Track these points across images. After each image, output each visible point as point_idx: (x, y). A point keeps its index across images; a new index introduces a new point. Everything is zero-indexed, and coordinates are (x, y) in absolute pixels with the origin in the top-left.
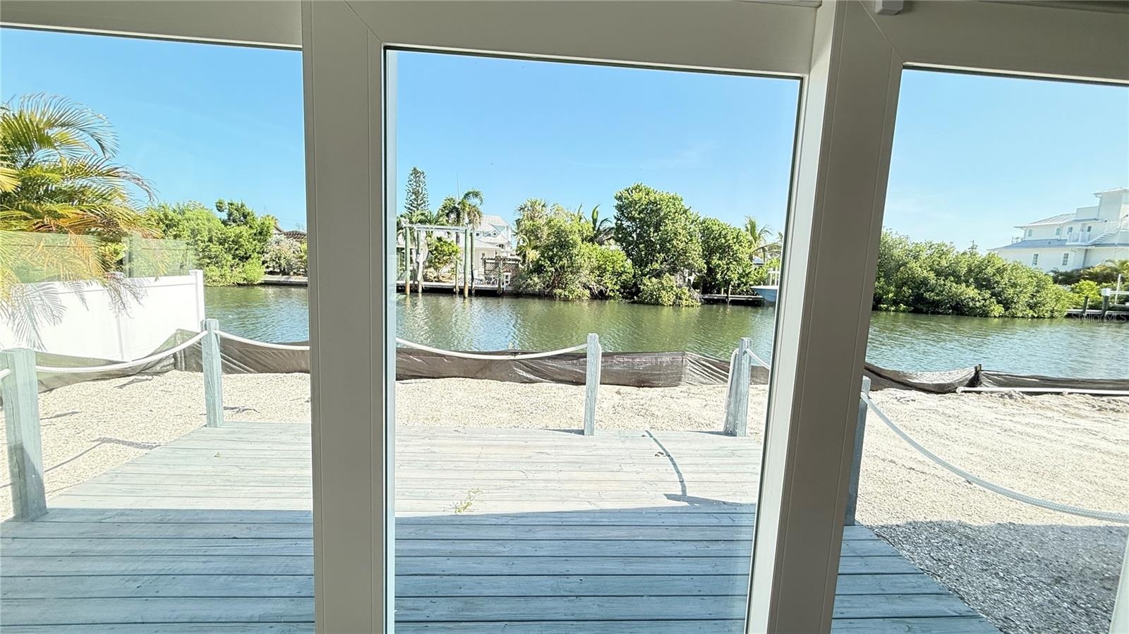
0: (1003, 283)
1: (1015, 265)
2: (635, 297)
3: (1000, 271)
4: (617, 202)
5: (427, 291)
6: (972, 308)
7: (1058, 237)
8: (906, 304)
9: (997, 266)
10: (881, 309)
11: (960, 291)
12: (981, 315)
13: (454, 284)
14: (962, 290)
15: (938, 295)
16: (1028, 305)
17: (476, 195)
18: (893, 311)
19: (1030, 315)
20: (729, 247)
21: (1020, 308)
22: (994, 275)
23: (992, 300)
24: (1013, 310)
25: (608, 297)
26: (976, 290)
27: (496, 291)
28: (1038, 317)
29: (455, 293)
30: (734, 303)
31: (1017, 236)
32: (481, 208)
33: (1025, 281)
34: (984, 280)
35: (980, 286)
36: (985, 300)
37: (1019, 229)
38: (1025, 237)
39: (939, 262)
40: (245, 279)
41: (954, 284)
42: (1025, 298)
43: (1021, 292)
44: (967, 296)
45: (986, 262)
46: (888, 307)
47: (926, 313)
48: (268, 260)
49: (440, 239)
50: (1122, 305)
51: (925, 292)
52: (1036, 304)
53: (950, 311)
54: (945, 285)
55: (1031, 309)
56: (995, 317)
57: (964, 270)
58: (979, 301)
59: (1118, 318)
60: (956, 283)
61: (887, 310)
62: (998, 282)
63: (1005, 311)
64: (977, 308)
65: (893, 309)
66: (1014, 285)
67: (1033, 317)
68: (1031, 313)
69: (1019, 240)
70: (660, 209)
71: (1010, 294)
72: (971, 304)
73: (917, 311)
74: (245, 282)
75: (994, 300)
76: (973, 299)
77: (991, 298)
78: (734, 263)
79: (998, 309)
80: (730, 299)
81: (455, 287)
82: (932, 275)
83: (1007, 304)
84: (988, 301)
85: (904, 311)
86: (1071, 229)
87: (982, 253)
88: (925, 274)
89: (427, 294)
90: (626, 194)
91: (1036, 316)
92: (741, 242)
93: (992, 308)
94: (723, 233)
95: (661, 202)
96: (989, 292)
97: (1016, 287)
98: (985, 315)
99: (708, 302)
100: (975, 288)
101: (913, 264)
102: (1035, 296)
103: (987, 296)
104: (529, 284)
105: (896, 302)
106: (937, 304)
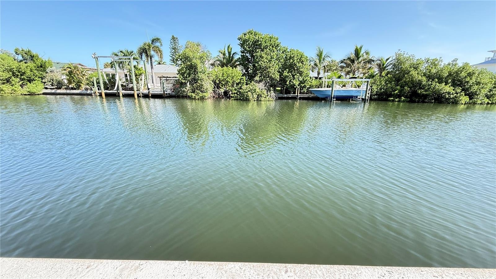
0: (471, 82)
1: (482, 71)
3: (470, 75)
4: (239, 42)
6: (448, 99)
8: (406, 97)
9: (468, 72)
11: (440, 88)
12: (453, 103)
14: (442, 87)
15: (426, 91)
16: (486, 96)
18: (397, 101)
19: (486, 102)
20: (295, 64)
21: (481, 98)
22: (466, 77)
23: (462, 93)
24: (475, 100)
25: (229, 97)
26: (452, 88)
28: (492, 104)
31: (488, 57)
33: (486, 81)
34: (459, 81)
35: (454, 85)
36: (457, 93)
37: (491, 52)
38: (494, 57)
39: (431, 70)
40: (29, 92)
41: (438, 84)
42: (485, 91)
43: (482, 88)
44: (445, 91)
45: (462, 69)
46: (394, 99)
47: (418, 102)
48: (47, 81)
51: (418, 89)
52: (491, 95)
53: (433, 101)
54: (431, 84)
55: (488, 98)
56: (462, 104)
57: (446, 75)
58: (453, 94)
60: (439, 83)
61: (393, 101)
62: (468, 82)
63: (470, 100)
64: (451, 98)
65: (397, 100)
66: (478, 83)
67: (488, 103)
68: (487, 101)
69: (490, 59)
70: (261, 44)
71: (474, 90)
72: (447, 96)
73: (412, 101)
74: (28, 93)
75: (463, 93)
76: (449, 93)
77: (461, 92)
78: (298, 74)
79: (465, 99)
80: (299, 97)
82: (424, 79)
83: (471, 96)
84: (459, 95)
85: (404, 101)
87: (460, 64)
88: (420, 78)
91: (490, 102)
92: (303, 61)
93: (461, 98)
94: (292, 56)
95: (261, 40)
96: (461, 88)
97: (480, 85)
98: (456, 102)
99: (280, 98)
100: (451, 86)
101: (414, 73)
102: (492, 90)
103: (459, 91)
104: (183, 91)
105: (399, 96)
106: (425, 96)
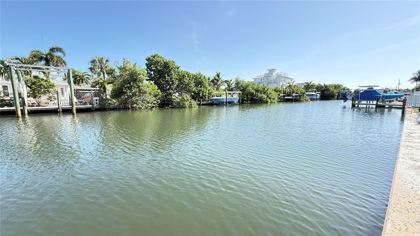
2: (170, 105)
5: (32, 113)
7: (261, 81)
9: (267, 88)
10: (244, 103)
13: (57, 107)
16: (273, 99)
17: (60, 50)
26: (264, 96)
27: (91, 109)
29: (59, 112)
30: (203, 105)
32: (65, 59)
45: (265, 87)
49: (36, 77)
50: (284, 98)
51: (253, 97)
59: (283, 101)
61: (245, 103)
63: (270, 101)
67: (274, 102)
78: (205, 89)
81: (58, 108)
85: (249, 103)
86: (264, 79)
89: (33, 114)
90: (151, 58)
93: (268, 100)
94: (199, 77)
98: (267, 102)
104: (110, 103)
105: (247, 101)
106: (256, 100)
